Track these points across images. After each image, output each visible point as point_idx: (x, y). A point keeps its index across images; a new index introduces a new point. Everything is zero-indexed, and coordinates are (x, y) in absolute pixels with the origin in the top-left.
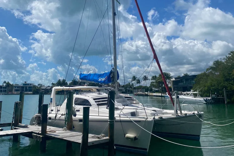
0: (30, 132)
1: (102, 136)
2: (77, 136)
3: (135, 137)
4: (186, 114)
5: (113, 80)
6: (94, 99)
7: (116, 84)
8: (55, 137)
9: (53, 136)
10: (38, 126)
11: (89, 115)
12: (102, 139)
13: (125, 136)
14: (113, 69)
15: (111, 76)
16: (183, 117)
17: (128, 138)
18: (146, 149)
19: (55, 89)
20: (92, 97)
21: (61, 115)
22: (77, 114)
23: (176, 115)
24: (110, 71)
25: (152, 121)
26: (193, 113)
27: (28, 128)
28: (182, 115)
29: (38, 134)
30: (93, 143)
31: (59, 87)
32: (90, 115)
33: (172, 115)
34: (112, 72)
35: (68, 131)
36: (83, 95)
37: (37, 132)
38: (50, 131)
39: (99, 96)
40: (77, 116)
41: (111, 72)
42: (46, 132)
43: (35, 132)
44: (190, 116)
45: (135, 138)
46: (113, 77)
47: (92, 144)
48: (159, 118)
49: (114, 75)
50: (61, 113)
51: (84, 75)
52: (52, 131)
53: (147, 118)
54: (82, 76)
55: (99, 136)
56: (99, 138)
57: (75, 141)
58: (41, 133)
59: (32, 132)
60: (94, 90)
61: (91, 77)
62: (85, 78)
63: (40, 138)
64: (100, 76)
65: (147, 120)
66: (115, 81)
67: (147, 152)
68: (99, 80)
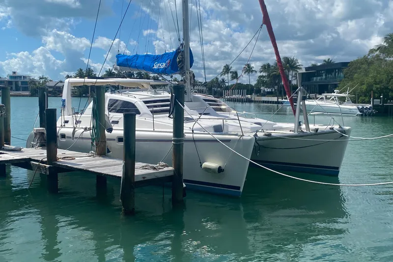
0: (26, 159)
1: (162, 166)
2: (114, 165)
3: (220, 167)
4: (317, 130)
5: (182, 68)
6: (146, 102)
7: (188, 76)
8: (73, 168)
9: (69, 165)
10: (42, 149)
11: (135, 131)
12: (160, 170)
13: (201, 165)
14: (182, 45)
15: (178, 60)
16: (311, 135)
17: (208, 170)
18: (239, 188)
20: (141, 99)
21: (83, 130)
22: (114, 128)
23: (298, 131)
24: (176, 51)
25: (251, 140)
26: (330, 129)
27: (22, 152)
29: (42, 162)
30: (144, 178)
32: (136, 129)
33: (290, 131)
34: (179, 52)
35: (97, 158)
36: (125, 94)
37: (38, 159)
38: (65, 158)
40: (113, 132)
41: (178, 52)
42: (56, 159)
43: (36, 159)
44: (324, 133)
45: (220, 170)
46: (182, 61)
47: (142, 179)
48: (265, 135)
49: (183, 58)
50: (84, 127)
51: (126, 57)
52: (67, 157)
53: (243, 135)
54: (121, 59)
55: (155, 166)
56: (154, 168)
57: (111, 174)
58: (46, 161)
59: (30, 159)
61: (139, 61)
62: (126, 63)
63: (46, 169)
64: (156, 59)
65: (242, 138)
66: (185, 68)
67: (240, 192)
68: (154, 66)
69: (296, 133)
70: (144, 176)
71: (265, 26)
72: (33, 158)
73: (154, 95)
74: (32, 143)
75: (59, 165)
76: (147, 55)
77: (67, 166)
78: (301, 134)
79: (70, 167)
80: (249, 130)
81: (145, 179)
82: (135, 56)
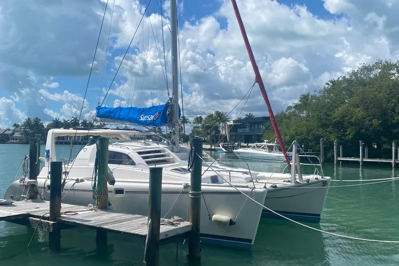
0: (24, 214)
1: (177, 221)
2: (126, 220)
3: (231, 220)
4: (308, 180)
5: (171, 120)
6: (140, 153)
7: (177, 128)
8: (83, 224)
9: (78, 222)
10: (33, 202)
12: (179, 226)
14: (171, 99)
15: (168, 113)
16: (304, 185)
17: (219, 223)
18: (250, 241)
19: (53, 133)
20: (134, 150)
21: (74, 182)
22: (116, 180)
23: (295, 183)
24: (166, 104)
25: (263, 192)
26: (316, 179)
27: (14, 206)
28: (301, 182)
29: (44, 218)
30: (166, 235)
31: (61, 131)
33: (284, 181)
34: (169, 106)
35: (99, 212)
36: (115, 145)
37: (39, 215)
38: (66, 212)
39: (146, 148)
40: (116, 183)
41: (167, 106)
42: (59, 214)
43: (36, 214)
44: (313, 183)
45: (231, 222)
46: (171, 114)
47: (165, 237)
48: (272, 187)
49: (172, 111)
50: (75, 178)
51: (105, 110)
52: (69, 212)
53: (255, 188)
54: (102, 112)
55: (171, 220)
56: (172, 224)
57: (132, 232)
58: (49, 217)
59: (29, 215)
60: (124, 136)
61: (122, 114)
62: (109, 115)
63: (49, 226)
64: (142, 112)
65: (254, 190)
66: (174, 121)
67: (252, 245)
68: (140, 118)
69: (293, 184)
70: (166, 233)
71: (257, 84)
72: (32, 214)
73: (144, 146)
74: (22, 195)
75: (65, 221)
76: (131, 108)
77: (75, 222)
78: (297, 185)
79: (79, 224)
80: (244, 180)
81: (168, 236)
82: (118, 108)
